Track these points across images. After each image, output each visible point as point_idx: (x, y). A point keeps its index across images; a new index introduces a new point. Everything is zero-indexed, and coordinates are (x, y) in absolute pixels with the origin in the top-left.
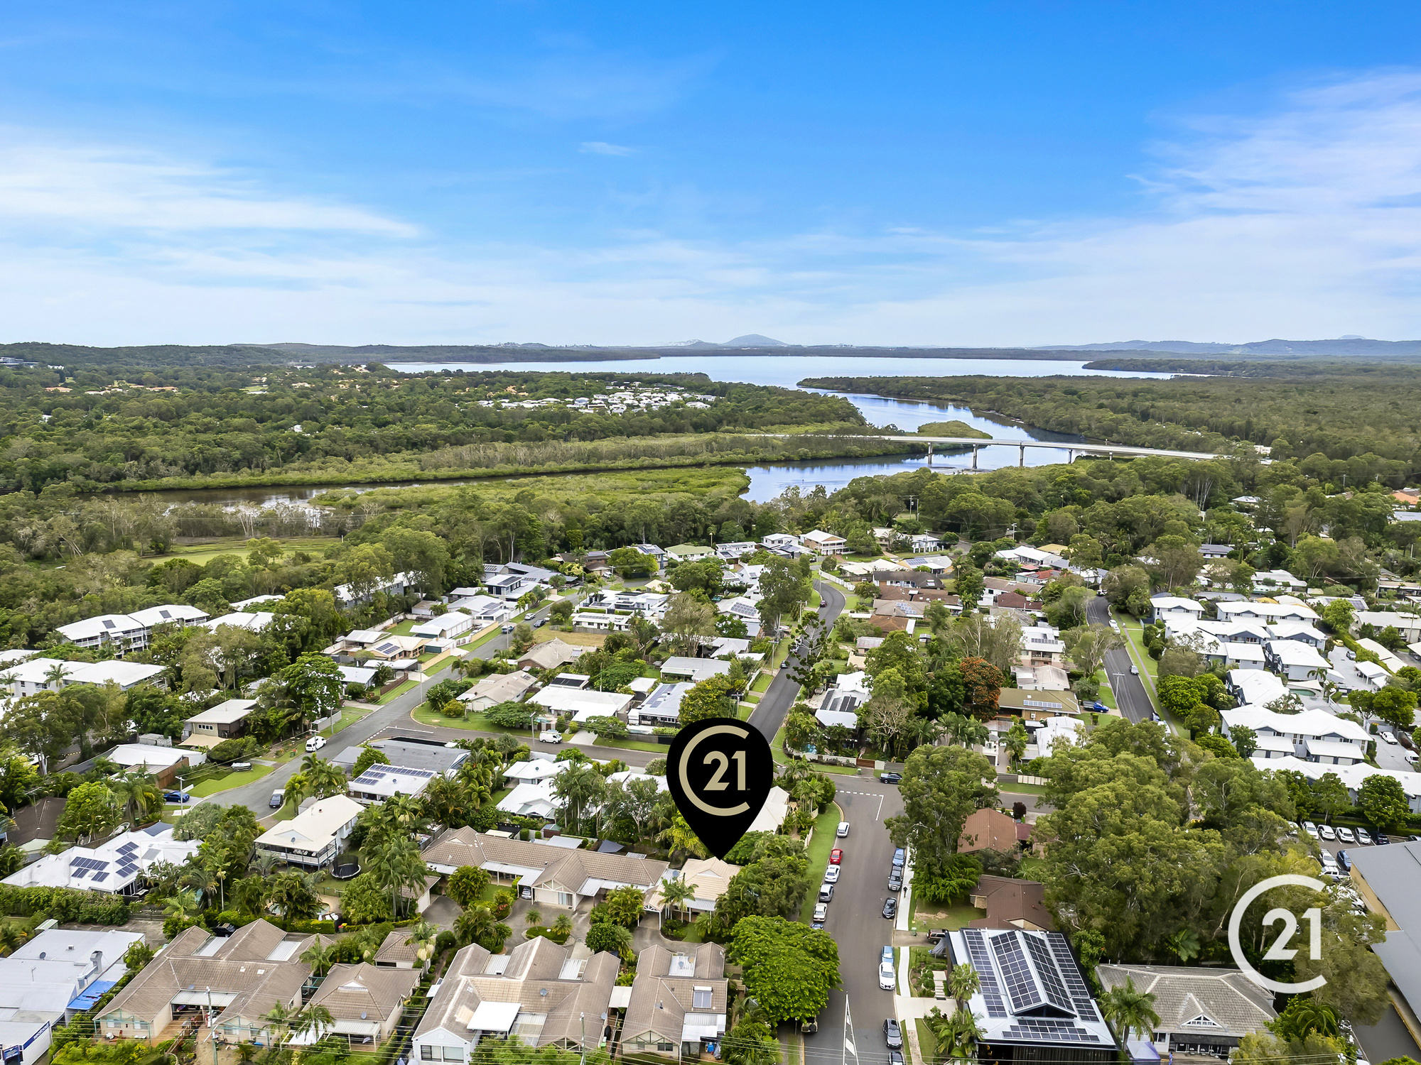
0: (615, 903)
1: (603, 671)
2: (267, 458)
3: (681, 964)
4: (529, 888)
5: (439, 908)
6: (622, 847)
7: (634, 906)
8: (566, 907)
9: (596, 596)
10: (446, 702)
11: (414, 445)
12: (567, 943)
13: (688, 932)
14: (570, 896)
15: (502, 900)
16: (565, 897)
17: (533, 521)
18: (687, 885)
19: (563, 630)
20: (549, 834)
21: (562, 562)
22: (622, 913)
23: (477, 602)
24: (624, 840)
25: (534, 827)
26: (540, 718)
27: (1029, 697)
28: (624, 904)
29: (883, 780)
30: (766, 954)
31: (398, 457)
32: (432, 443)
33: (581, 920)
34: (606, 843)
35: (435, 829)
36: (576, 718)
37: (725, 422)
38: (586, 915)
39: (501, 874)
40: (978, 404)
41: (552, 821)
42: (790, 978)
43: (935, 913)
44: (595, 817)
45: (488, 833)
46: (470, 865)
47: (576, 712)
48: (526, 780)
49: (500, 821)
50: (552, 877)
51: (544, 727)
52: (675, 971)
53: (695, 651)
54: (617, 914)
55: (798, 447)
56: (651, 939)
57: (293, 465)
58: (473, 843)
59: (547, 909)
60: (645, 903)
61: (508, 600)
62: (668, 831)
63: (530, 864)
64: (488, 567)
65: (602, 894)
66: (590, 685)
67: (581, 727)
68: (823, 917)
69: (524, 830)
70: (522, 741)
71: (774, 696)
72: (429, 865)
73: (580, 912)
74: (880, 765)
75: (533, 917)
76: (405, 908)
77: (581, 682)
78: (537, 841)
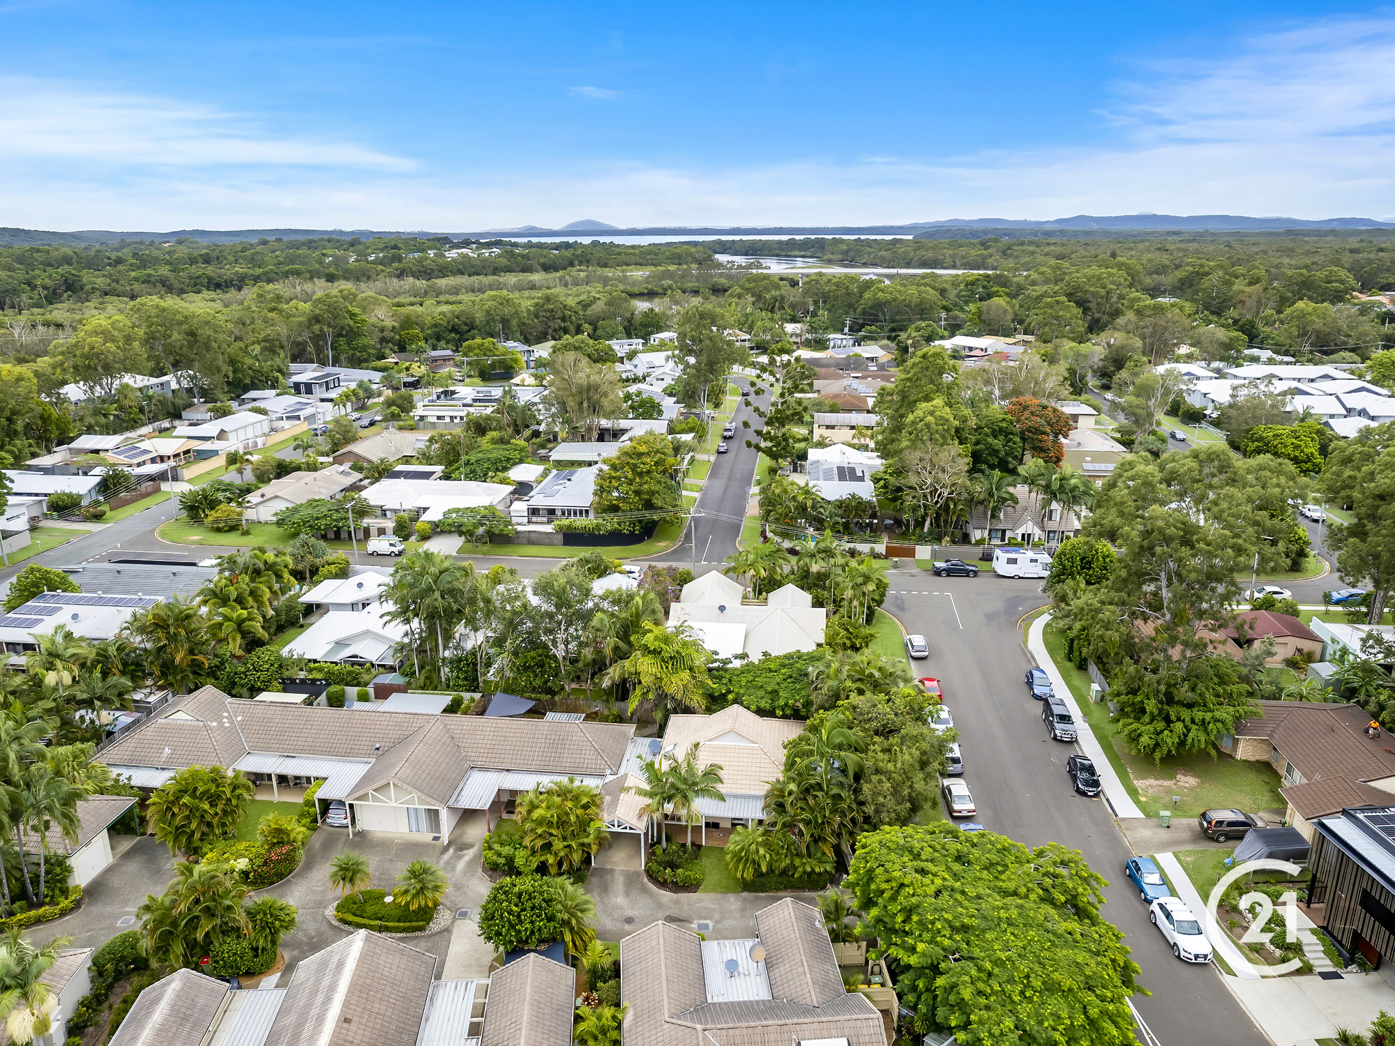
0: (540, 822)
1: (464, 458)
2: (24, 297)
3: (732, 966)
4: (341, 803)
5: (133, 866)
6: (531, 704)
7: (584, 824)
8: (426, 837)
9: (446, 393)
10: (212, 509)
11: (218, 286)
12: (434, 927)
13: (708, 868)
14: (433, 815)
15: (279, 837)
16: (423, 817)
17: (355, 315)
18: (701, 766)
19: (401, 428)
20: (383, 692)
21: (396, 363)
22: (558, 845)
23: (275, 402)
24: (534, 690)
25: (355, 681)
26: (366, 522)
27: (1088, 459)
28: (562, 823)
29: (938, 573)
30: (965, 929)
31: (197, 297)
32: (239, 283)
33: (461, 865)
34: (498, 698)
35: (152, 699)
36: (425, 517)
37: (576, 263)
38: (469, 854)
39: (282, 779)
40: (830, 256)
41: (392, 669)
42: (1051, 988)
43: (1172, 777)
44: (473, 653)
45: (259, 698)
46: (203, 766)
47: (425, 509)
48: (340, 606)
49: (286, 674)
50: (389, 777)
51: (373, 532)
52: (721, 989)
53: (595, 435)
54: (547, 847)
55: (660, 280)
56: (627, 894)
57: (59, 306)
58: (219, 719)
59: (383, 846)
60: (606, 817)
61: (323, 400)
62: (627, 663)
63: (344, 753)
64: (294, 367)
65: (506, 803)
66: (446, 477)
67: (438, 529)
68: (972, 806)
69: (334, 688)
70: (337, 553)
71: (719, 484)
72: (114, 772)
73: (458, 845)
74: (924, 552)
75: (348, 873)
76: (35, 880)
77: (431, 474)
78: (358, 706)
